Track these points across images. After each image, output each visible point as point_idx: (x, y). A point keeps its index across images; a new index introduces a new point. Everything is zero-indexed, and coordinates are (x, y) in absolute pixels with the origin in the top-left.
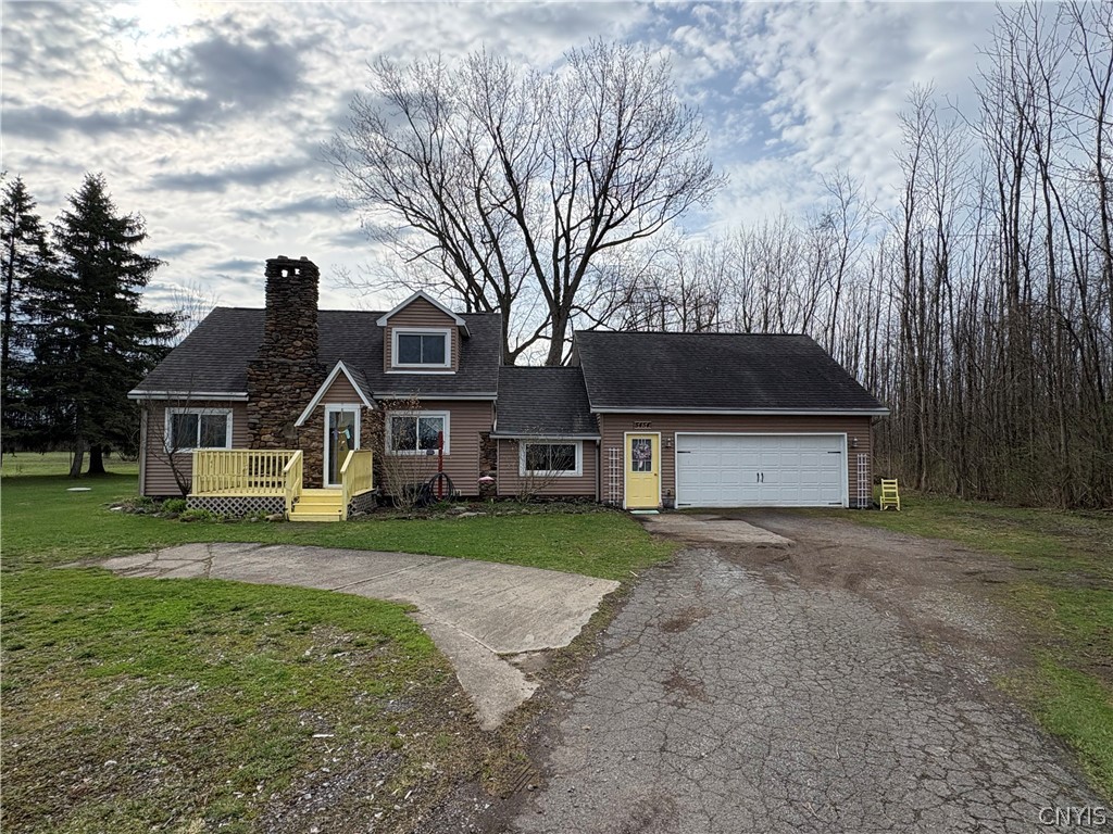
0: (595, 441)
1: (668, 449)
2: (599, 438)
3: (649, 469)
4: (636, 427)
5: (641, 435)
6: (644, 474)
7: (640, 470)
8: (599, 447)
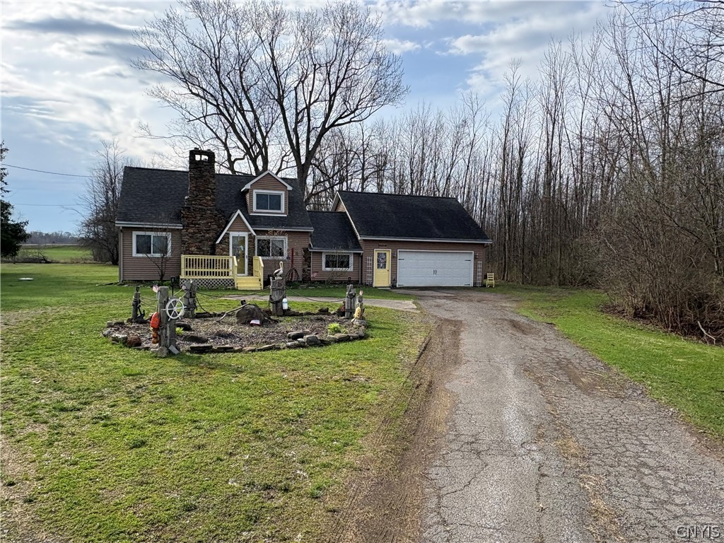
0: (360, 254)
1: (394, 257)
2: (362, 252)
3: (385, 268)
4: (379, 246)
5: (382, 251)
6: (382, 270)
7: (381, 268)
8: (362, 257)
